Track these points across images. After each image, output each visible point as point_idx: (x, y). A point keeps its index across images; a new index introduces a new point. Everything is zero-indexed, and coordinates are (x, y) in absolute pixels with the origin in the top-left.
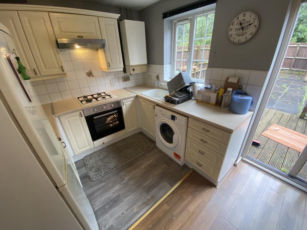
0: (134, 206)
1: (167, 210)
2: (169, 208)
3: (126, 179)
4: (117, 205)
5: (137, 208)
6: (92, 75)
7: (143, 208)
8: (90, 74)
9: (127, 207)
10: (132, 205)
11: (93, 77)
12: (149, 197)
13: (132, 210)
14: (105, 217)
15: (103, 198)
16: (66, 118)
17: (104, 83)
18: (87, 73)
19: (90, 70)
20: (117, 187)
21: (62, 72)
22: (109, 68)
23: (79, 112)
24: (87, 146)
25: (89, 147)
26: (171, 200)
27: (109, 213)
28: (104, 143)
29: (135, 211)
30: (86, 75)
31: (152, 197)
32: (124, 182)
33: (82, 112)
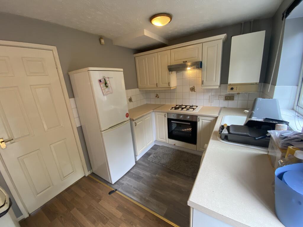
0: (137, 191)
1: (140, 217)
2: (142, 218)
3: (157, 175)
4: (136, 180)
5: (136, 193)
6: (195, 90)
7: (137, 197)
8: (193, 89)
9: (136, 187)
10: (138, 189)
11: (195, 91)
12: (147, 198)
13: (135, 191)
14: (128, 177)
15: (138, 171)
16: (158, 115)
17: (203, 98)
18: (190, 88)
19: (194, 86)
20: (148, 174)
21: (168, 86)
22: (202, 85)
23: (165, 113)
24: (164, 139)
25: (165, 140)
26: (150, 219)
27: (130, 179)
28: (175, 145)
29: (135, 192)
30: (190, 89)
31: (148, 201)
32: (154, 176)
33: (166, 114)
